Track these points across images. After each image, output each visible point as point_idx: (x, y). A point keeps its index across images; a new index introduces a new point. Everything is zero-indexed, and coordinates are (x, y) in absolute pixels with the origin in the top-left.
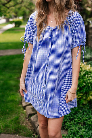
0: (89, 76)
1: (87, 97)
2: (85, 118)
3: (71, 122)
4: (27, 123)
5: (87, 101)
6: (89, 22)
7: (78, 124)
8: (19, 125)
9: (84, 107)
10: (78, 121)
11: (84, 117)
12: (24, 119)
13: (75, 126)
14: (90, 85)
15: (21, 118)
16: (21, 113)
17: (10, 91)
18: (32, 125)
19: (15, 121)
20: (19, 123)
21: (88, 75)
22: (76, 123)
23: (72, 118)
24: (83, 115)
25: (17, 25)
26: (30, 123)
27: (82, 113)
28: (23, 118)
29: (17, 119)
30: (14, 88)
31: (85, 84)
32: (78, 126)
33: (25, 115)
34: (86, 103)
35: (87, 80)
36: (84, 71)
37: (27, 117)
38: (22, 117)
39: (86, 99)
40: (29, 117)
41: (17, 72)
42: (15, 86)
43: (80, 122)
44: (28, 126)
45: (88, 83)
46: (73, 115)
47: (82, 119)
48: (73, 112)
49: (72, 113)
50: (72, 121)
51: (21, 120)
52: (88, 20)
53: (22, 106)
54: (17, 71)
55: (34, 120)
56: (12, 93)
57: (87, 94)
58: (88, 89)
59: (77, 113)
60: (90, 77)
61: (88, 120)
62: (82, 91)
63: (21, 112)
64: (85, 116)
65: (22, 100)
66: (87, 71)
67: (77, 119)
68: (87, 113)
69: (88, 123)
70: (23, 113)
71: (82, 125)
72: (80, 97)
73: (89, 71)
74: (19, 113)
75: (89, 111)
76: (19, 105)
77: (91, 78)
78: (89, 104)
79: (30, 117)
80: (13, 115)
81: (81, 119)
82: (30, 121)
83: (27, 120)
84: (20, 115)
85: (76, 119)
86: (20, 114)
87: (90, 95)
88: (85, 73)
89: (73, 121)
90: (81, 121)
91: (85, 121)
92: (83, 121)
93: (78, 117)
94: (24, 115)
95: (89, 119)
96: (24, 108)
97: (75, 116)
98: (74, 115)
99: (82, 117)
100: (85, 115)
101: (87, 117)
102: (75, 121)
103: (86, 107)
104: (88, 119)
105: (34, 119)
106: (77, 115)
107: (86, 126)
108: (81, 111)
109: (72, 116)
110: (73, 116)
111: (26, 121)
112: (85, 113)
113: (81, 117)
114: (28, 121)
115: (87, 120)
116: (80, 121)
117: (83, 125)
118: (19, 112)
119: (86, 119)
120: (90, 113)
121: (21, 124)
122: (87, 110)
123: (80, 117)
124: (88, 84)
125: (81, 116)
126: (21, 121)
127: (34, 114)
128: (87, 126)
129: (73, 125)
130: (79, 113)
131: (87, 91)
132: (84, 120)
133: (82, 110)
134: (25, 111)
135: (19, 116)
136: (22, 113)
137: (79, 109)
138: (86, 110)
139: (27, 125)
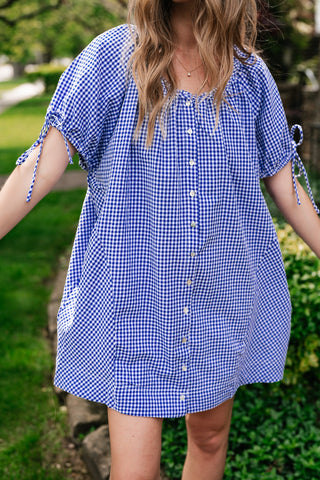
0: (305, 277)
1: (298, 360)
2: (291, 442)
3: (238, 458)
4: (69, 459)
5: (300, 372)
7: (266, 468)
8: (39, 471)
9: (287, 395)
10: (267, 453)
11: (287, 438)
12: (61, 444)
13: (251, 475)
14: (307, 312)
15: (47, 439)
16: (49, 419)
17: (11, 332)
18: (87, 468)
19: (23, 453)
20: (38, 460)
21: (301, 274)
22: (255, 462)
23: (240, 440)
24: (285, 431)
26: (82, 458)
27: (281, 424)
28: (54, 440)
29: (33, 443)
30: (28, 320)
32: (265, 476)
33: (63, 427)
34: (295, 381)
35: (298, 293)
36: (287, 259)
37: (71, 434)
38: (52, 434)
39: (293, 364)
40: (76, 436)
41: (41, 259)
42: (29, 312)
43: (270, 457)
44: (73, 471)
45: (303, 305)
46: (244, 430)
47: (280, 447)
48: (246, 419)
49: (243, 422)
50: (241, 454)
51: (45, 450)
52: (301, 67)
53: (54, 390)
54: (43, 254)
55: (96, 450)
56: (18, 338)
57: (297, 345)
58: (300, 328)
59: (261, 424)
60: (310, 281)
61: (304, 453)
63: (51, 414)
64: (289, 435)
66: (298, 258)
67: (262, 445)
68: (297, 421)
69: (302, 466)
70: (57, 421)
71: (278, 473)
73: (304, 257)
74: (42, 421)
75: (308, 414)
76: (42, 386)
77: (311, 286)
78: (306, 383)
79: (81, 436)
80: (18, 429)
81: (274, 447)
82: (80, 451)
83: (71, 446)
84: (44, 426)
85: (256, 448)
86: (46, 422)
87: (309, 352)
88: (291, 266)
89: (246, 454)
90: (275, 453)
91: (292, 456)
92: (282, 454)
93: (263, 436)
94: (59, 426)
95: (306, 448)
96: (62, 398)
97: (253, 435)
98: (249, 432)
99: (281, 437)
100: (290, 430)
101: (298, 436)
102: (251, 456)
103: (293, 396)
104: (302, 445)
105: (94, 445)
106: (259, 428)
107: (297, 474)
108: (275, 415)
109: (240, 434)
110: (245, 435)
111: (66, 451)
113: (274, 440)
114: (73, 453)
115: (297, 451)
116: (270, 453)
117: (285, 469)
118: (42, 416)
119: (297, 445)
120: (310, 422)
121: (44, 465)
122: (298, 408)
123: (270, 440)
124: (300, 310)
125: (275, 434)
126: (48, 451)
127: (96, 425)
128: (301, 476)
129: (244, 470)
130: (267, 423)
131: (298, 336)
132: (287, 451)
133: (278, 410)
134: (63, 409)
135: (42, 433)
136: (53, 419)
137: (270, 406)
138: (294, 409)
139: (70, 470)
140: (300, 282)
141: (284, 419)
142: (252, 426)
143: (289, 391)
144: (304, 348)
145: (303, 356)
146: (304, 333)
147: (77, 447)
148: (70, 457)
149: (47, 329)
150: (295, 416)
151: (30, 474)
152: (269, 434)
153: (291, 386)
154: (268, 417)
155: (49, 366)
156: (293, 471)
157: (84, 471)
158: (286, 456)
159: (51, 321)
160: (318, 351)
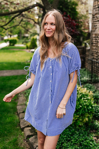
0: (85, 98)
1: (83, 119)
2: (81, 139)
3: (68, 143)
5: (84, 123)
6: (85, 44)
7: (75, 145)
8: (18, 147)
9: (80, 128)
10: (75, 141)
12: (23, 141)
13: (71, 147)
14: (85, 107)
15: (19, 140)
17: (8, 113)
18: (30, 147)
19: (13, 143)
20: (17, 144)
22: (73, 143)
23: (69, 139)
25: (12, 44)
26: (28, 144)
27: (79, 135)
28: (21, 140)
29: (16, 140)
30: (12, 110)
31: (81, 106)
32: (75, 147)
34: (82, 125)
35: (83, 102)
36: (81, 94)
37: (25, 138)
38: (20, 138)
40: (27, 139)
42: (12, 108)
44: (26, 147)
45: (84, 105)
46: (70, 136)
47: (78, 140)
48: (70, 133)
49: (69, 134)
50: (69, 142)
52: (85, 42)
53: (20, 128)
55: (32, 141)
56: (9, 115)
57: (83, 116)
58: (84, 111)
59: (74, 135)
60: (86, 99)
61: (84, 141)
62: (78, 113)
63: (20, 133)
64: (81, 138)
65: (20, 122)
66: (83, 94)
68: (83, 135)
69: (84, 145)
70: (22, 135)
71: (78, 146)
72: (77, 119)
73: (85, 93)
74: (18, 135)
75: (86, 133)
76: (17, 127)
77: (87, 101)
78: (85, 126)
80: (12, 137)
81: (77, 140)
82: (28, 143)
83: (25, 141)
84: (18, 136)
85: (73, 140)
87: (86, 117)
88: (81, 95)
89: (70, 142)
90: (77, 141)
91: (81, 142)
93: (74, 138)
94: (22, 136)
95: (85, 141)
96: (22, 129)
97: (72, 137)
98: (71, 137)
99: (79, 138)
100: (81, 136)
101: (83, 138)
102: (71, 142)
103: (82, 129)
104: (84, 140)
105: (32, 140)
106: (73, 136)
107: (82, 147)
108: (77, 133)
109: (69, 137)
112: (81, 135)
113: (77, 138)
114: (26, 143)
116: (76, 142)
117: (80, 146)
118: (17, 134)
119: (83, 140)
120: (86, 135)
121: (19, 146)
122: (83, 131)
124: (84, 107)
125: (77, 137)
126: (20, 142)
127: (32, 136)
128: (84, 147)
129: (70, 145)
131: (83, 113)
134: (23, 132)
135: (18, 138)
136: (20, 135)
137: (76, 131)
138: (82, 132)
139: (25, 147)
140: (84, 100)
141: (80, 133)
142: (71, 135)
143: (81, 127)
144: (85, 116)
145: (84, 118)
146: (85, 112)
147: (27, 142)
148: (25, 144)
149: (17, 113)
150: (82, 133)
151: (15, 148)
152: (76, 137)
153: (81, 126)
154: (76, 133)
155: (19, 122)
156: (82, 146)
157: (29, 147)
158: (80, 142)
159: (18, 110)
160: (88, 117)
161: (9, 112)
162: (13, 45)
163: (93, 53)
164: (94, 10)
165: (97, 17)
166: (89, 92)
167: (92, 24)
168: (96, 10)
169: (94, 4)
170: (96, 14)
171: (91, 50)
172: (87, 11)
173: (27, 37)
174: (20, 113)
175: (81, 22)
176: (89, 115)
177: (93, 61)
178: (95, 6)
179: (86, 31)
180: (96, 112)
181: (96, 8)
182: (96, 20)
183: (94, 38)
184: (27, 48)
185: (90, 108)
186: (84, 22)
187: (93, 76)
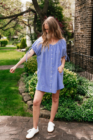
0: (71, 77)
1: (70, 92)
5: (70, 94)
6: (70, 42)
25: (3, 45)
28: (26, 108)
31: (68, 82)
45: (71, 82)
46: (61, 103)
48: (61, 101)
54: (14, 81)
57: (70, 89)
58: (70, 86)
62: (66, 87)
64: (69, 103)
72: (65, 91)
79: (31, 107)
83: (29, 109)
89: (61, 106)
96: (26, 102)
108: (66, 100)
109: (60, 103)
115: (70, 105)
118: (23, 105)
134: (26, 104)
141: (68, 101)
150: (70, 101)
156: (69, 108)
158: (68, 106)
159: (20, 91)
160: (73, 90)
161: (13, 93)
162: (5, 46)
163: (76, 49)
164: (76, 14)
165: (78, 19)
166: (74, 73)
167: (75, 25)
168: (77, 14)
169: (75, 9)
170: (78, 17)
171: (75, 46)
172: (71, 14)
173: (17, 39)
174: (22, 93)
175: (66, 23)
176: (74, 89)
177: (76, 54)
178: (77, 10)
179: (71, 31)
180: (79, 90)
181: (78, 12)
182: (78, 22)
183: (77, 36)
184: (18, 48)
185: (75, 83)
186: (68, 23)
187: (77, 67)
